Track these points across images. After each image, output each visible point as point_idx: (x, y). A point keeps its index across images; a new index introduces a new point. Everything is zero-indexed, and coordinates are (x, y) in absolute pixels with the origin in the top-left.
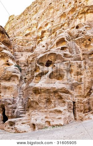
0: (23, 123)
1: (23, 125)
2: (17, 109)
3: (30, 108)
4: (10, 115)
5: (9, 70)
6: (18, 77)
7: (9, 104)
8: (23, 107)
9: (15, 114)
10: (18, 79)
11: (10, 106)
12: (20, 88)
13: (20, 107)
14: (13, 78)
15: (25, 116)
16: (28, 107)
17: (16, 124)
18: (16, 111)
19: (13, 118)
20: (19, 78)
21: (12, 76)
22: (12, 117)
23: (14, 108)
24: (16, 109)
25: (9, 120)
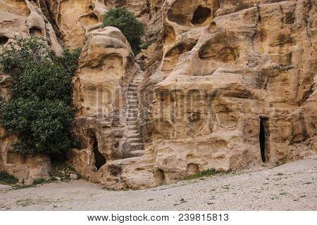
0: (138, 169)
1: (140, 173)
2: (124, 138)
3: (153, 136)
4: (109, 152)
5: (97, 43)
6: (120, 58)
7: (105, 127)
8: (137, 133)
9: (120, 149)
10: (122, 63)
11: (108, 132)
12: (130, 85)
13: (129, 133)
14: (108, 62)
15: (143, 154)
16: (150, 134)
17: (124, 170)
18: (121, 143)
19: (116, 159)
20: (125, 61)
21: (106, 56)
22: (115, 156)
23: (118, 137)
24: (121, 137)
25: (109, 163)
